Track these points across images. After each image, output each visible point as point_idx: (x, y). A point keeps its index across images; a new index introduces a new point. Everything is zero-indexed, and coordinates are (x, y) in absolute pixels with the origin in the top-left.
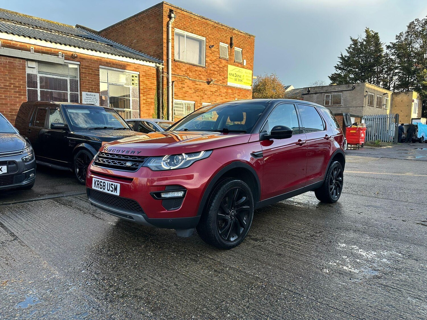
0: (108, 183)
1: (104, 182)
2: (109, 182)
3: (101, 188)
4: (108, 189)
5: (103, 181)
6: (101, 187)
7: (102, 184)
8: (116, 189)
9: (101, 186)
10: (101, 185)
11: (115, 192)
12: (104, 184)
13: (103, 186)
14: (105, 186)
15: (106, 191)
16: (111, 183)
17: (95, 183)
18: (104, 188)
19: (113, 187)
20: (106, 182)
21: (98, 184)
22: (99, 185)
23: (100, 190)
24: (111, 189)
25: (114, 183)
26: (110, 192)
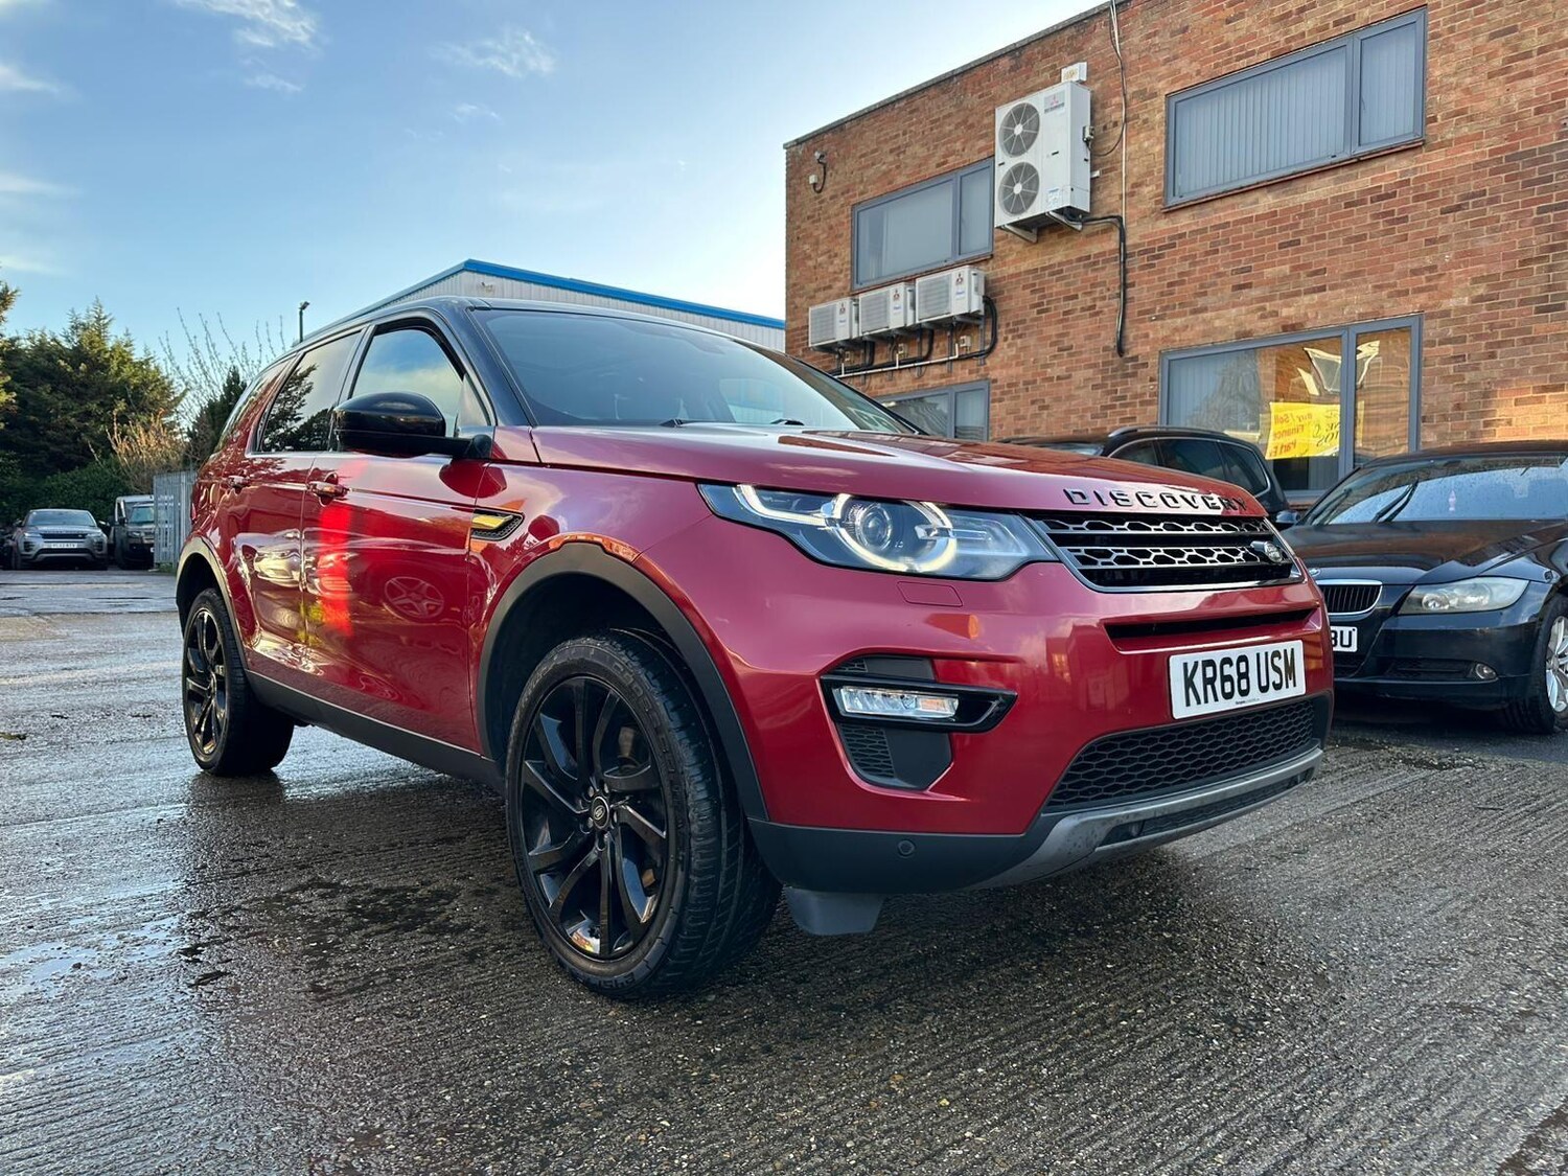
0: (1258, 655)
1: (1243, 659)
2: (1262, 649)
3: (1228, 696)
4: (1264, 684)
5: (1234, 654)
6: (1228, 689)
7: (1230, 670)
8: (1290, 669)
9: (1228, 686)
10: (1226, 678)
11: (1291, 682)
12: (1243, 665)
13: (1235, 678)
14: (1244, 676)
15: (1256, 698)
16: (1271, 648)
17: (1189, 683)
18: (1244, 687)
19: (1280, 663)
20: (1251, 653)
21: (1209, 682)
22: (1218, 684)
23: (1224, 705)
24: (1274, 677)
25: (1280, 647)
26: (1273, 696)
